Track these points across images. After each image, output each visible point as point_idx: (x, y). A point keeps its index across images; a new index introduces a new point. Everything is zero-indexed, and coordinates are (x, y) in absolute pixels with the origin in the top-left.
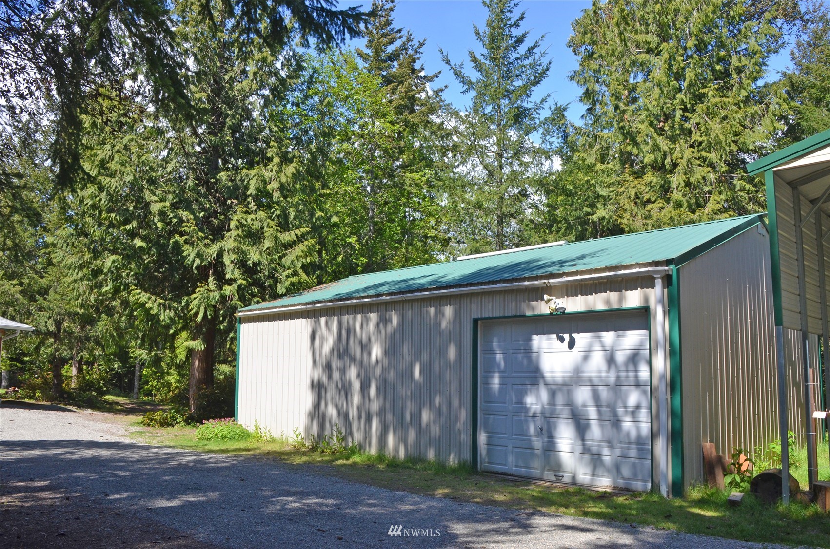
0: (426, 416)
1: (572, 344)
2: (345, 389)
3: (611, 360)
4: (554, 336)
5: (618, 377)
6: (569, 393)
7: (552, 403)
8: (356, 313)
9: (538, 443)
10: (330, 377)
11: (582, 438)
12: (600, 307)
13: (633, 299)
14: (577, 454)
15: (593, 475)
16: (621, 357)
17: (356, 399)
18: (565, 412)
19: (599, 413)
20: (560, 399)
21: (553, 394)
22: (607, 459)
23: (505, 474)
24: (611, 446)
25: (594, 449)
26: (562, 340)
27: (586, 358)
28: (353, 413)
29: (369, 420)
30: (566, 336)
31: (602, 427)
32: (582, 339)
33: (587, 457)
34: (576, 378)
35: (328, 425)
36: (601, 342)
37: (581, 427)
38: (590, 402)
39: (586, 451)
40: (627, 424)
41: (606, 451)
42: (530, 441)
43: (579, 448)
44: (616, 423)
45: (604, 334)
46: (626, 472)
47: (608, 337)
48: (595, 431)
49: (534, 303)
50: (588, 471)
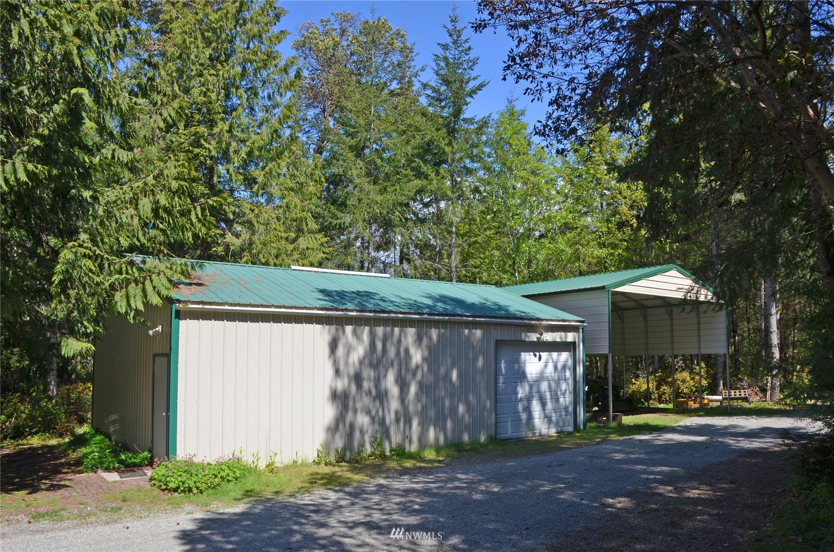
0: (461, 409)
1: (540, 359)
2: (381, 396)
3: (556, 368)
4: (532, 353)
5: (558, 376)
6: (539, 385)
7: (531, 392)
8: (394, 326)
9: (524, 416)
10: (359, 386)
11: (544, 410)
12: (558, 340)
13: (570, 337)
14: (542, 419)
15: (548, 428)
16: (559, 366)
17: (394, 405)
18: (536, 396)
19: (551, 395)
20: (535, 390)
21: (531, 387)
22: (554, 419)
23: (507, 439)
24: (555, 412)
25: (549, 415)
26: (535, 355)
27: (546, 366)
28: (390, 418)
29: (408, 422)
30: (537, 354)
31: (552, 402)
32: (544, 355)
33: (546, 419)
34: (541, 377)
35: (357, 435)
36: (552, 358)
37: (543, 404)
38: (547, 390)
39: (546, 416)
40: (561, 400)
41: (553, 415)
42: (519, 416)
43: (542, 415)
44: (557, 400)
45: (553, 353)
46: (561, 424)
47: (555, 355)
48: (549, 406)
49: (529, 334)
50: (546, 427)
